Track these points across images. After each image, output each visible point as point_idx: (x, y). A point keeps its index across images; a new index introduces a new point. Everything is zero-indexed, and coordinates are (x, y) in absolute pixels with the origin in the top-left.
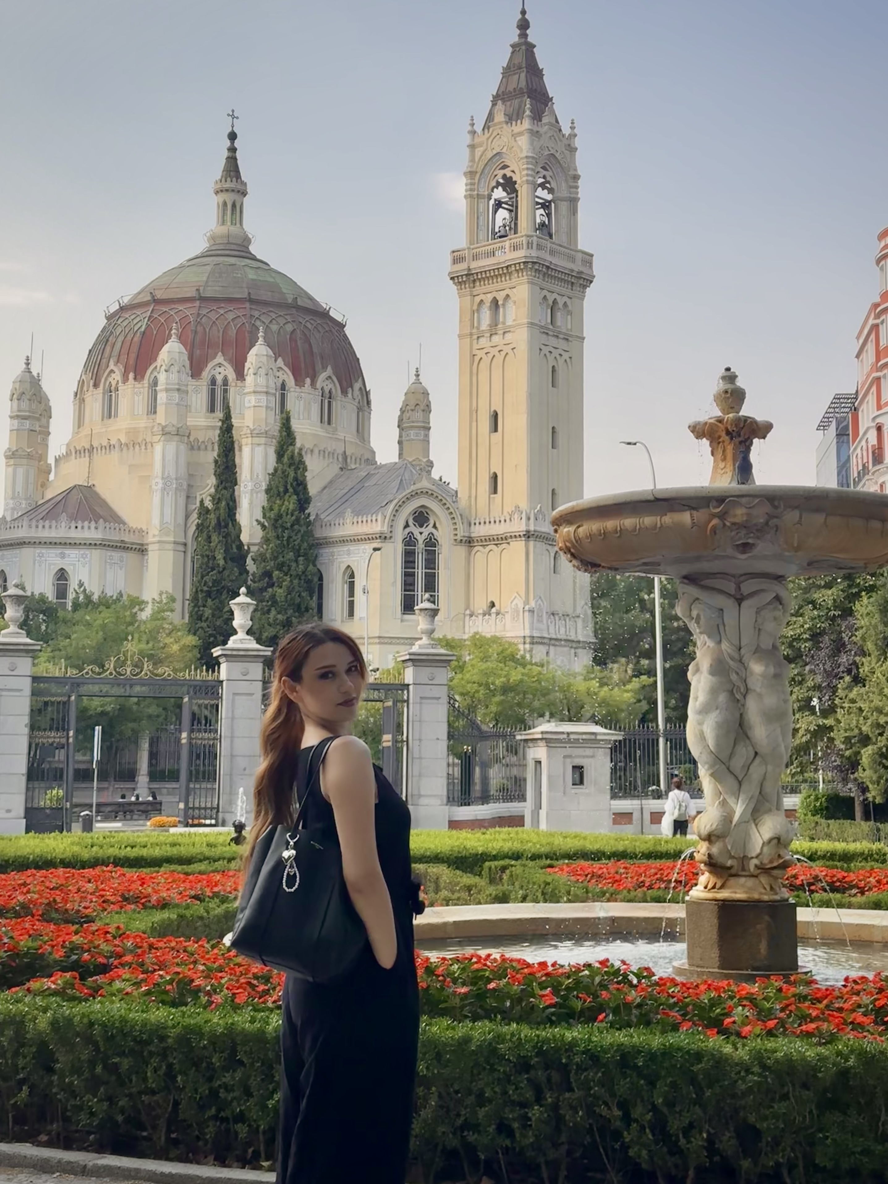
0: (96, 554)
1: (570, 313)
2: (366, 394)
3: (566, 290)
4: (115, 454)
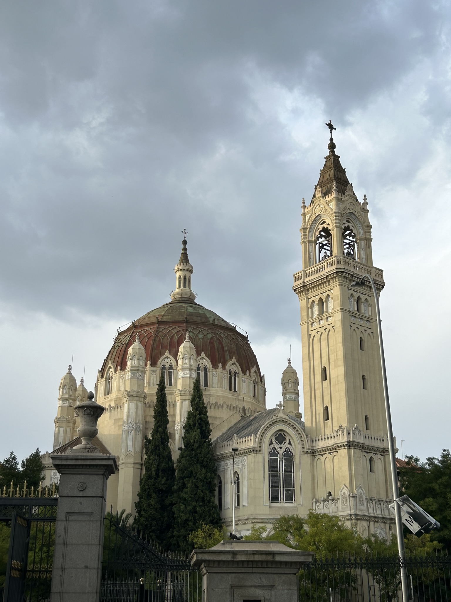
1: (370, 305)
2: (259, 375)
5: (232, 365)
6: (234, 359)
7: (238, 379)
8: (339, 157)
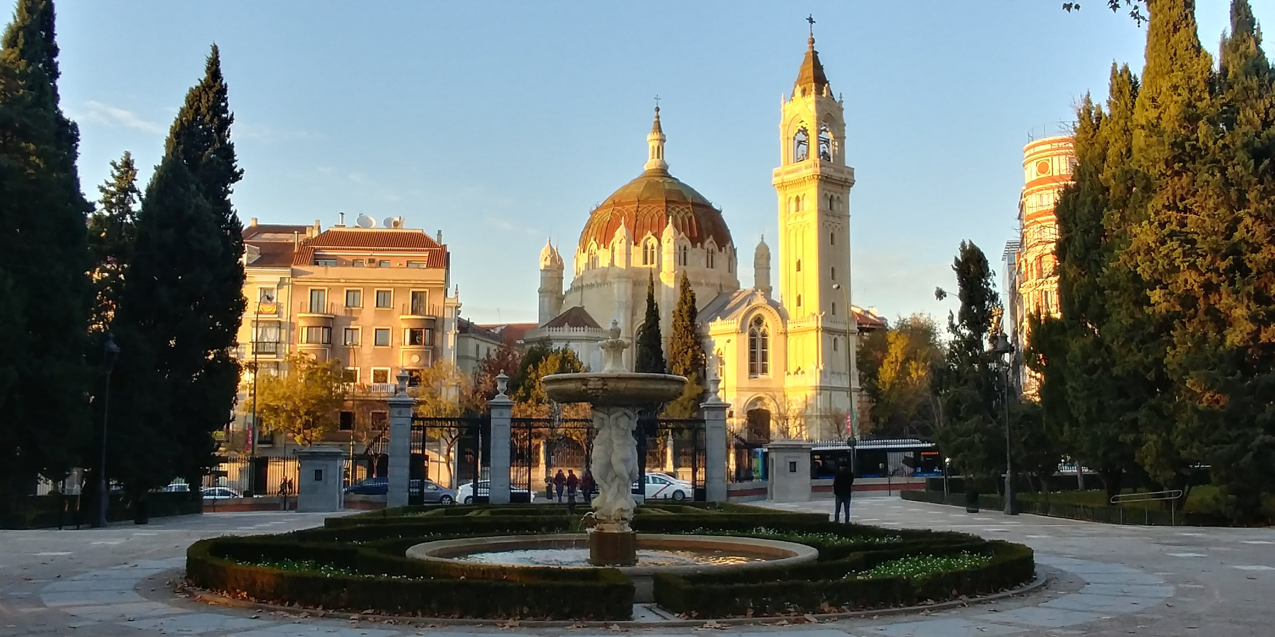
0: (584, 343)
1: (842, 202)
2: (734, 251)
3: (839, 189)
4: (594, 289)
5: (710, 244)
6: (711, 236)
7: (714, 257)
8: (818, 53)
